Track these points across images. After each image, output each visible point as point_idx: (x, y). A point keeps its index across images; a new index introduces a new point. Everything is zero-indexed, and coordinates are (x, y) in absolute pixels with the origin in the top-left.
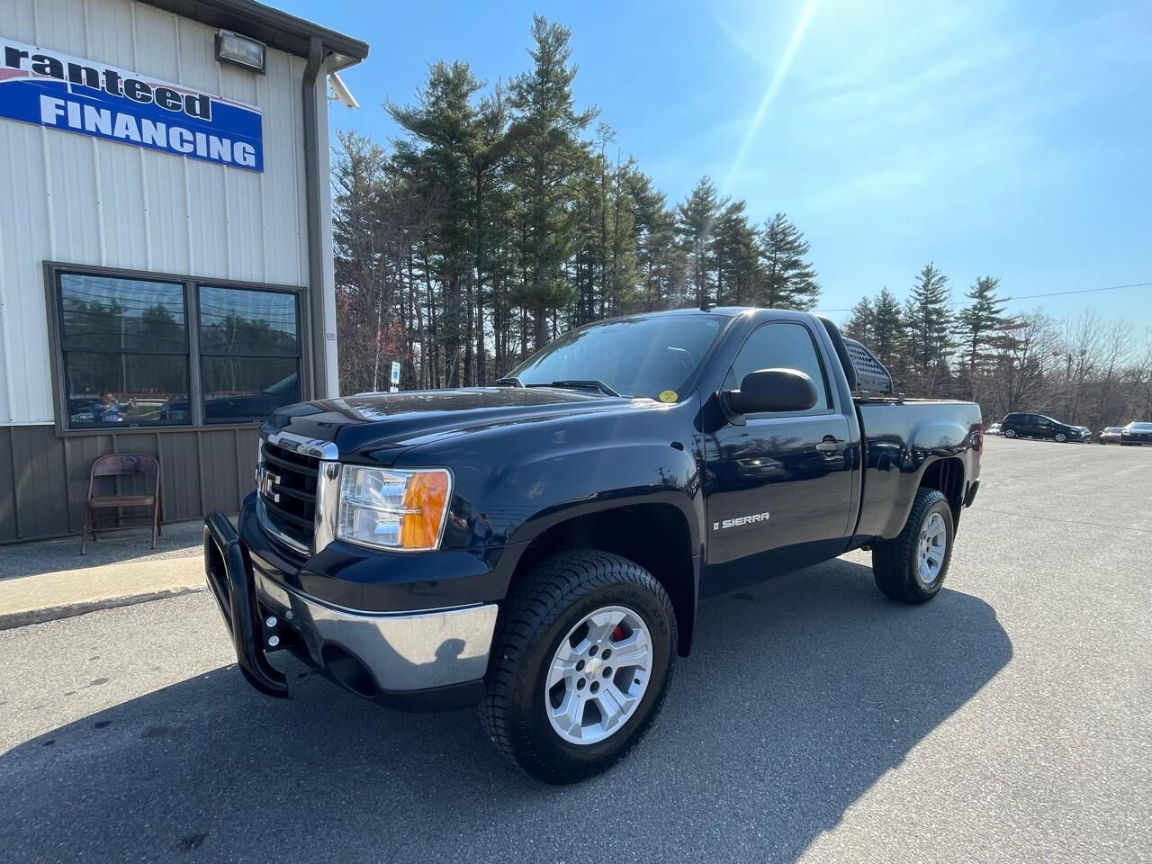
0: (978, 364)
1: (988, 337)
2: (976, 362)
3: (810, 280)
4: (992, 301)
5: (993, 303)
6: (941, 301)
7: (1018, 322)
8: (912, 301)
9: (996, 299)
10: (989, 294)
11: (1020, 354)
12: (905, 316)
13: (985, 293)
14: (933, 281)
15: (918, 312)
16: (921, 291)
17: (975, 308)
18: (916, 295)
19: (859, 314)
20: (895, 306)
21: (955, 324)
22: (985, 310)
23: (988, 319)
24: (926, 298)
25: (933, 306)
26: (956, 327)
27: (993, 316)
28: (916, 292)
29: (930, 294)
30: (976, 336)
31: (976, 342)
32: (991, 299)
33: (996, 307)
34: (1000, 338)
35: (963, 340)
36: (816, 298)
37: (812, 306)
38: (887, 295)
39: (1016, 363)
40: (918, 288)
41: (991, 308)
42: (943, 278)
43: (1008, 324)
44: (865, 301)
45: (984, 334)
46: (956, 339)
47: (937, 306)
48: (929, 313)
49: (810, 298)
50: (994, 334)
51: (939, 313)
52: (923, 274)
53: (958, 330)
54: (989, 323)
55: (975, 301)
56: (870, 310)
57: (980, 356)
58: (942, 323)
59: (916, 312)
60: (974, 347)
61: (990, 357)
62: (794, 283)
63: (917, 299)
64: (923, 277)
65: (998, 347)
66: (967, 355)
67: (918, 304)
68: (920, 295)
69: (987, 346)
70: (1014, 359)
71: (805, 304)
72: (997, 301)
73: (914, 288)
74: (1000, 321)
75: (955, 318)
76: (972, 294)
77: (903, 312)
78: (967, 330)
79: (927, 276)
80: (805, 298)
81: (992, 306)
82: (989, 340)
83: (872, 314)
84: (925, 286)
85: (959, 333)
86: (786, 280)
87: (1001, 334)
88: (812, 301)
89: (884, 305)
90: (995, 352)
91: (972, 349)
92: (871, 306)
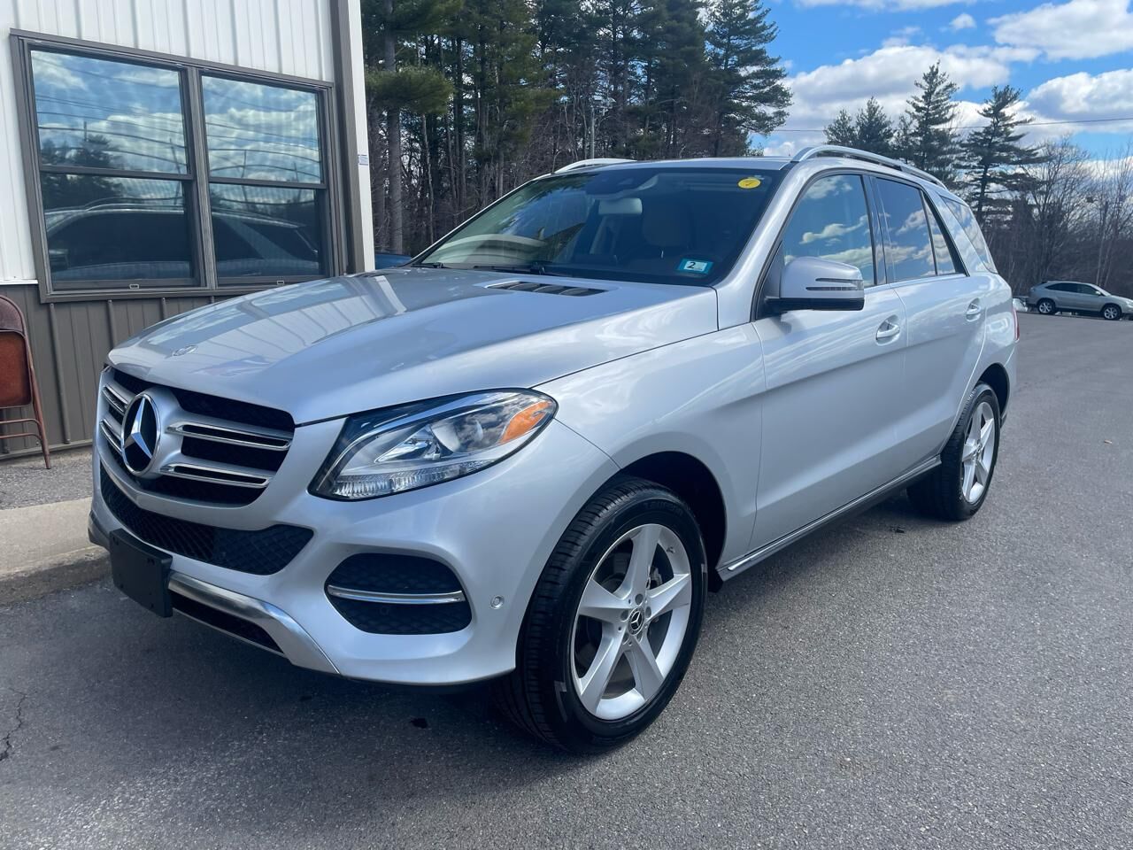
0: (988, 213)
1: (1001, 173)
2: (984, 209)
3: (778, 82)
4: (1010, 122)
5: (1011, 125)
6: (946, 121)
7: (1041, 153)
8: (908, 119)
9: (1016, 119)
10: (1007, 111)
11: (1041, 200)
12: (897, 140)
13: (1002, 111)
14: (937, 90)
15: (915, 134)
16: (921, 105)
17: (987, 131)
18: (913, 110)
19: (834, 137)
20: (885, 126)
21: (962, 155)
22: (1000, 135)
23: (1003, 148)
24: (927, 115)
25: (936, 127)
26: (962, 159)
27: (1011, 143)
28: (914, 105)
29: (932, 110)
30: (985, 172)
31: (985, 181)
32: (1010, 118)
33: (1015, 131)
34: (1016, 176)
35: (970, 178)
36: (785, 110)
37: (780, 123)
38: (875, 110)
39: (1036, 211)
40: (917, 99)
41: (1010, 133)
42: (951, 86)
43: (1028, 158)
44: (844, 115)
45: (996, 170)
46: (963, 176)
47: (941, 127)
48: (928, 138)
49: (775, 110)
50: (1011, 170)
51: (943, 137)
52: (925, 78)
53: (964, 164)
54: (1005, 154)
55: (988, 121)
56: (851, 130)
57: (991, 202)
58: (944, 153)
59: (913, 135)
60: (983, 188)
61: (1005, 202)
62: (755, 87)
63: (915, 117)
64: (925, 83)
65: (1012, 188)
66: (974, 199)
67: (916, 123)
68: (919, 109)
69: (1000, 187)
70: (1032, 206)
71: (770, 119)
72: (1017, 123)
73: (912, 100)
74: (1019, 152)
75: (963, 146)
76: (985, 111)
77: (896, 134)
78: (975, 164)
79: (930, 82)
80: (770, 110)
81: (1010, 129)
82: (1003, 179)
83: (853, 137)
84: (927, 97)
85: (965, 167)
86: (743, 80)
87: (1020, 170)
88: (781, 114)
89: (871, 123)
90: (1008, 196)
91: (979, 190)
92: (852, 124)
